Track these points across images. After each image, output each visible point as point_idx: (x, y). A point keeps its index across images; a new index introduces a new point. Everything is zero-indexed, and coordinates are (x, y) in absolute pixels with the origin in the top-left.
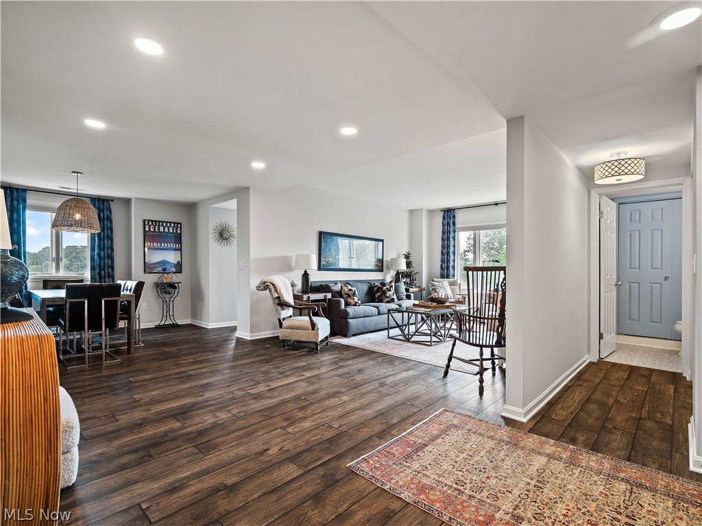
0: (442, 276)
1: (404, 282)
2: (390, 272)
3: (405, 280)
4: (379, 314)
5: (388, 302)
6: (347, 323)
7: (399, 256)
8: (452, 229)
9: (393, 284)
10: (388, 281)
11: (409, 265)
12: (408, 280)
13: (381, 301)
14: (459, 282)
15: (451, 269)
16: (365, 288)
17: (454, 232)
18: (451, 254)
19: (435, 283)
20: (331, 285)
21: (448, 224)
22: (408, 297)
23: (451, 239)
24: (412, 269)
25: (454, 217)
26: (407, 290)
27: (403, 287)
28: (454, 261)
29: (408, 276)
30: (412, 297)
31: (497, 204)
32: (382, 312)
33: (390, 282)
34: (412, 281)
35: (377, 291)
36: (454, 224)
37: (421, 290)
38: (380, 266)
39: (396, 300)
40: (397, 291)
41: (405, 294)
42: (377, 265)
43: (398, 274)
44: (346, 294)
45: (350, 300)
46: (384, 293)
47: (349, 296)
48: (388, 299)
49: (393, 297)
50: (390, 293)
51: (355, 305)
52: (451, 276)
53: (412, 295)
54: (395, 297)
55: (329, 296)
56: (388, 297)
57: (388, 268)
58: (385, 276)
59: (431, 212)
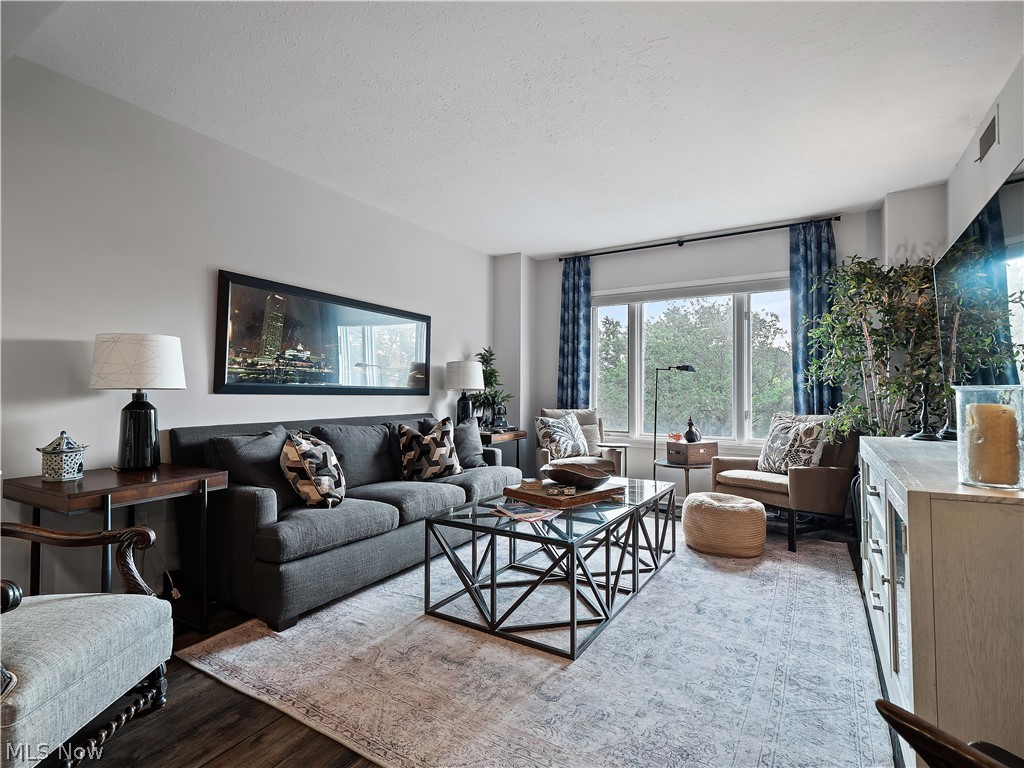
0: (563, 404)
1: (479, 419)
2: (445, 395)
3: (480, 414)
4: (403, 522)
5: (435, 477)
6: (279, 581)
7: (467, 357)
8: (583, 299)
9: (451, 427)
10: (440, 419)
11: (489, 377)
12: (489, 413)
13: (415, 475)
14: (598, 416)
15: (581, 387)
16: (373, 439)
17: (588, 305)
18: (582, 355)
19: (551, 420)
20: (239, 440)
21: (576, 288)
22: (489, 459)
23: (582, 322)
24: (498, 388)
25: (588, 273)
26: (486, 440)
27: (475, 431)
28: (588, 370)
29: (488, 405)
30: (499, 459)
31: (681, 243)
32: (411, 514)
33: (445, 422)
34: (497, 415)
35: (408, 448)
36: (588, 288)
37: (518, 436)
38: (422, 382)
39: (458, 468)
40: (460, 443)
41: (481, 448)
42: (414, 379)
43: (464, 399)
44: (291, 469)
45: (305, 489)
46: (426, 451)
47: (302, 474)
48: (436, 469)
49: (449, 462)
50: (443, 451)
51: (322, 504)
52: (581, 403)
53: (498, 452)
54: (455, 461)
55: (216, 482)
56: (436, 463)
57: (442, 386)
58: (433, 405)
59: (538, 263)
